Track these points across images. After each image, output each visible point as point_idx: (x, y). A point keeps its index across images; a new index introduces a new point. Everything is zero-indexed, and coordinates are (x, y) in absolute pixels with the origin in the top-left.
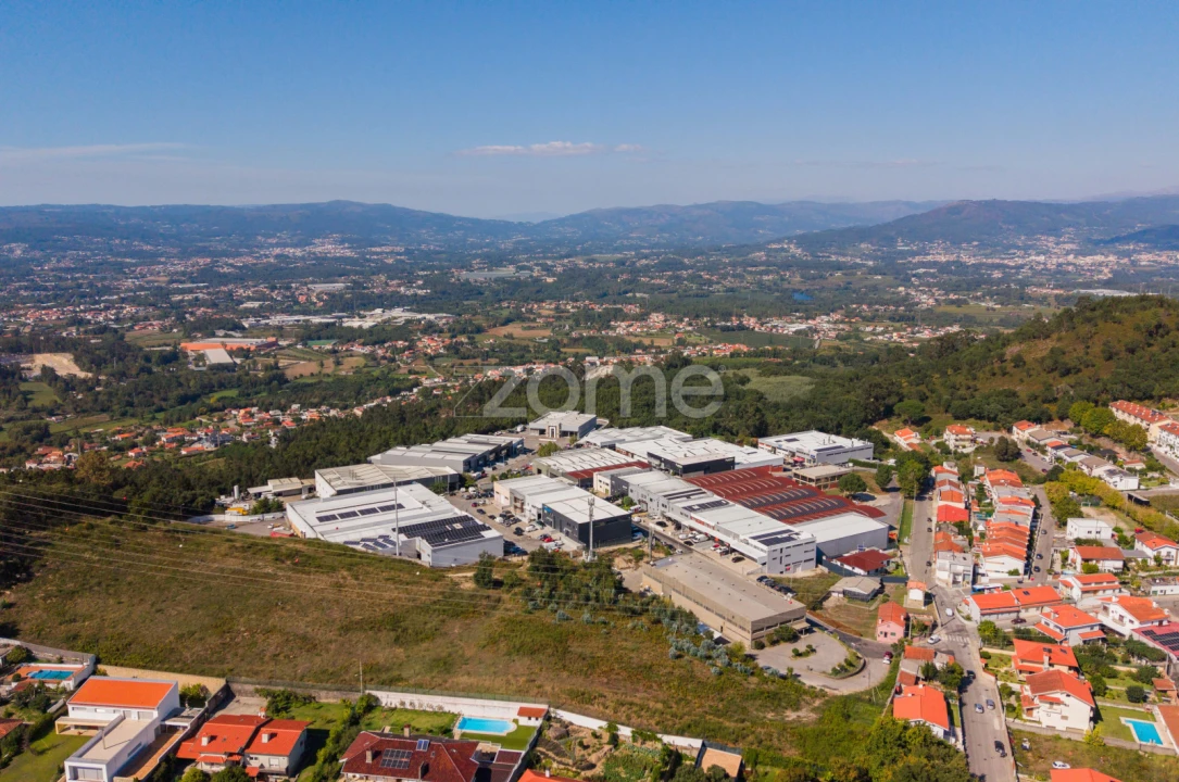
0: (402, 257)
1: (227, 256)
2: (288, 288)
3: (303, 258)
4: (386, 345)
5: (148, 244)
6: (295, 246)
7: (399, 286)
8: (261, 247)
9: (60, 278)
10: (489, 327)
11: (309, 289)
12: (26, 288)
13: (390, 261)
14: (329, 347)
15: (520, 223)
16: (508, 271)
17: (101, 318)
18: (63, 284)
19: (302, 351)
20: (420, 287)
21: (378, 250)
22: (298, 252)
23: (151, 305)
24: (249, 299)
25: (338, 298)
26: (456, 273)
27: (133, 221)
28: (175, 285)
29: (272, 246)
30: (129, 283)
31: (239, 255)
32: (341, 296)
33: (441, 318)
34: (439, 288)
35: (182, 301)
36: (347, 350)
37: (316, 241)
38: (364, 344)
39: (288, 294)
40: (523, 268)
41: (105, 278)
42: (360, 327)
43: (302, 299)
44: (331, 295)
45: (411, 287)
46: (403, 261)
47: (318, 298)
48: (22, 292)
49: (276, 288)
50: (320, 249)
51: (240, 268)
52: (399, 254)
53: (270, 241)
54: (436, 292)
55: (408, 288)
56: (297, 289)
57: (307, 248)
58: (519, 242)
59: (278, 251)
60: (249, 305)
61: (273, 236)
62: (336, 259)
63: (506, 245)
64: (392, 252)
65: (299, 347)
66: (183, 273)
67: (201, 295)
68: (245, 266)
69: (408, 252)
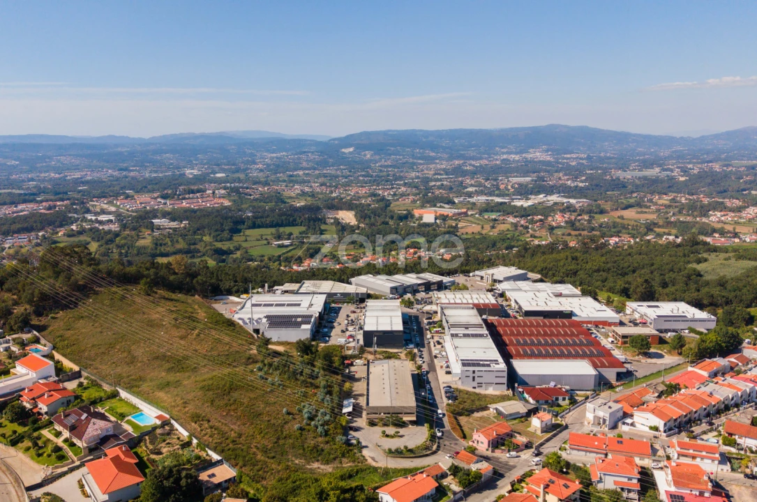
0: (584, 161)
1: (473, 160)
2: (496, 180)
3: (518, 161)
4: (529, 218)
5: (433, 152)
6: (516, 153)
7: (568, 180)
8: (497, 154)
9: (381, 171)
10: (612, 210)
11: (508, 181)
12: (363, 176)
13: (574, 164)
14: (493, 217)
16: (654, 172)
17: (386, 194)
18: (381, 174)
19: (478, 219)
20: (582, 182)
21: (568, 156)
22: (517, 157)
23: (415, 187)
24: (472, 185)
25: (524, 187)
26: (613, 172)
27: (431, 138)
28: (436, 176)
29: (503, 153)
30: (413, 174)
31: (481, 158)
32: (526, 186)
33: (580, 202)
34: (595, 182)
35: (435, 186)
36: (503, 220)
37: (531, 150)
38: (515, 217)
39: (495, 183)
40: (666, 170)
41: (402, 172)
42: (522, 206)
43: (502, 187)
44: (520, 185)
45: (576, 181)
46: (583, 164)
47: (512, 187)
48: (361, 178)
49: (488, 179)
50: (531, 156)
51: (477, 167)
52: (581, 159)
53: (503, 150)
54: (591, 185)
55: (573, 181)
56: (501, 180)
57: (524, 155)
58: (676, 151)
59: (505, 157)
60: (470, 189)
61: (506, 147)
62: (540, 162)
63: (664, 153)
64: (577, 158)
65: (477, 216)
66: (444, 170)
67: (445, 183)
68: (481, 166)
69: (589, 158)
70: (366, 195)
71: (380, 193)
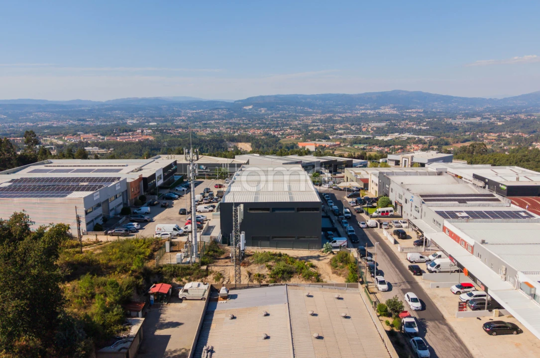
0: (421, 114)
1: (340, 113)
2: (359, 125)
3: (373, 114)
4: (391, 147)
5: (310, 108)
6: (371, 110)
7: (413, 125)
8: (357, 110)
9: (272, 120)
10: (454, 143)
11: (368, 125)
12: (259, 123)
13: (415, 116)
14: (362, 147)
15: (491, 99)
16: (477, 120)
17: (276, 134)
18: (272, 122)
19: (349, 148)
20: (424, 126)
21: (410, 111)
22: (372, 112)
23: (298, 129)
24: (341, 129)
26: (446, 120)
27: (308, 100)
28: (314, 124)
29: (362, 109)
30: (296, 123)
31: (346, 113)
32: (382, 129)
33: (427, 138)
34: (434, 126)
35: (313, 129)
36: (370, 149)
37: (382, 107)
38: (380, 147)
39: (359, 127)
40: (485, 118)
41: (288, 121)
42: (383, 140)
43: (364, 130)
44: (378, 128)
45: (419, 125)
46: (421, 116)
47: (372, 130)
48: (257, 125)
49: (353, 125)
50: (382, 111)
51: (343, 118)
52: (419, 112)
53: (361, 107)
54: (431, 128)
55: (417, 126)
56: (363, 125)
57: (377, 111)
58: (488, 108)
59: (363, 111)
60: (340, 131)
61: (363, 105)
62: (389, 115)
63: (478, 109)
64: (417, 112)
65: (349, 146)
66: (319, 119)
67: (321, 127)
68: (346, 117)
69: (425, 112)
70: (260, 134)
71: (272, 133)
